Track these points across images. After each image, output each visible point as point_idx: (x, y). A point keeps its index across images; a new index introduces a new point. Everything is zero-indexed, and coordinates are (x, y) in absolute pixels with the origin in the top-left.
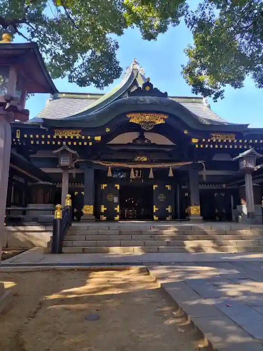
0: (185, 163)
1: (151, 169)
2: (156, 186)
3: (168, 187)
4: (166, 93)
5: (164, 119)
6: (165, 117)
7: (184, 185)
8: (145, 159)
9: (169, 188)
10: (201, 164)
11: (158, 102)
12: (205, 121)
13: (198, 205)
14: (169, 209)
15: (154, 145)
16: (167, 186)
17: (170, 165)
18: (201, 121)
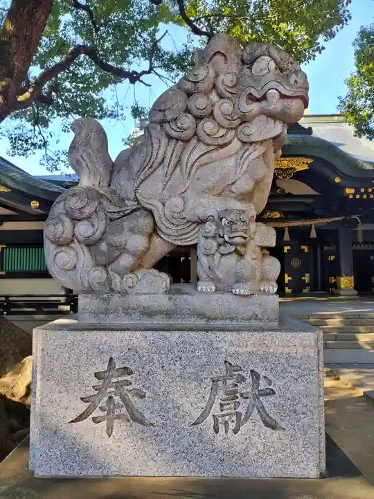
0: (333, 219)
1: (287, 229)
2: (289, 248)
3: (305, 248)
4: (310, 129)
5: (307, 163)
6: (310, 161)
7: (329, 246)
8: (278, 215)
9: (306, 250)
10: (355, 219)
11: (300, 142)
12: (365, 164)
13: (351, 276)
14: (307, 278)
15: (290, 195)
16: (303, 247)
17: (312, 223)
18: (360, 165)
